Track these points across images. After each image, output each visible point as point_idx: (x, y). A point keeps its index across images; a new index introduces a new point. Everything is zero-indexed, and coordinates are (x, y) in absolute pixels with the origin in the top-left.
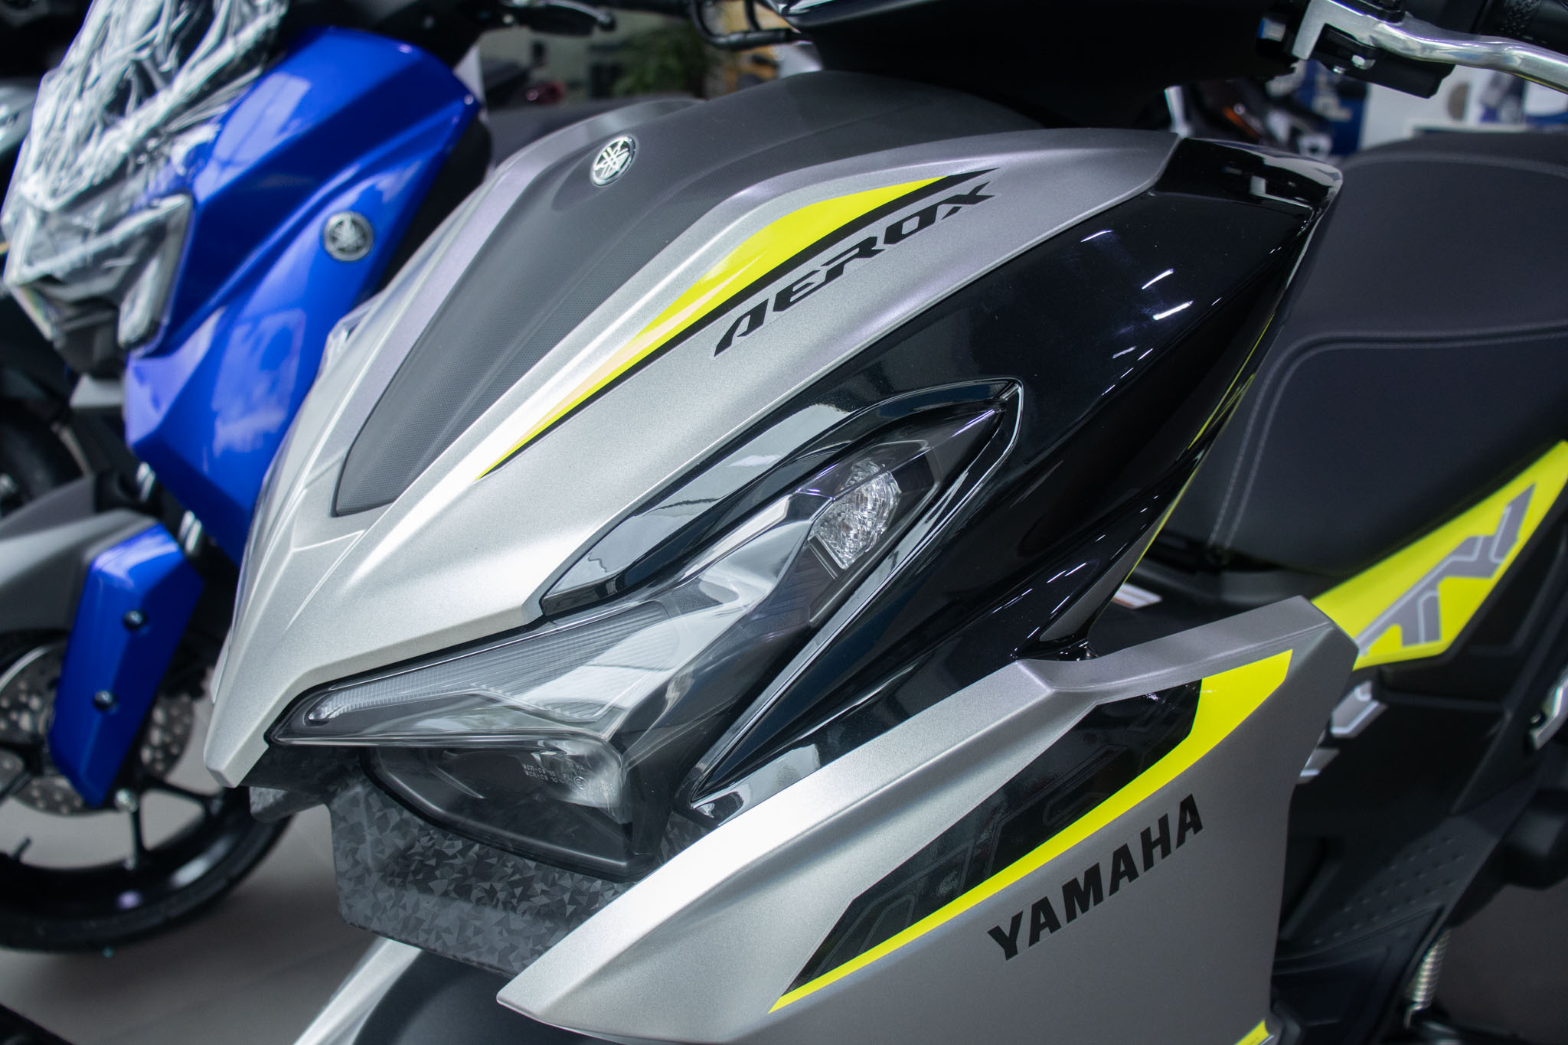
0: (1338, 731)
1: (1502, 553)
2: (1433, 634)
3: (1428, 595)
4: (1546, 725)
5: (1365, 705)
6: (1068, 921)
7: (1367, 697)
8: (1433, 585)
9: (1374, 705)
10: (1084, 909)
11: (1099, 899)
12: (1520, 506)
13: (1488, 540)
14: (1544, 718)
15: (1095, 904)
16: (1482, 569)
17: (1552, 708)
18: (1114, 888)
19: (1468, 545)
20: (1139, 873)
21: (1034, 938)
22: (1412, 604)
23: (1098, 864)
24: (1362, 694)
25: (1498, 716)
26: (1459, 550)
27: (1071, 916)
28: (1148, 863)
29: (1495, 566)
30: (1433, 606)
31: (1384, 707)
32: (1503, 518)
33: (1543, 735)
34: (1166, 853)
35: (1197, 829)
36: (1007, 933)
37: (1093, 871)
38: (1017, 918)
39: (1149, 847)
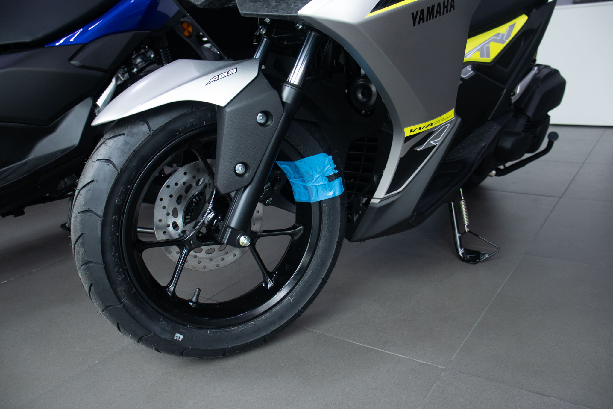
0: (462, 76)
1: (507, 38)
2: (488, 56)
3: (486, 45)
4: (515, 96)
5: (470, 71)
6: (426, 21)
7: (470, 69)
8: (488, 43)
9: (472, 72)
10: (430, 19)
11: (433, 18)
12: (512, 27)
13: (503, 35)
14: (514, 94)
16: (502, 42)
17: (517, 90)
18: (436, 17)
19: (498, 35)
20: (441, 15)
21: (419, 23)
22: (483, 47)
24: (469, 68)
25: (503, 89)
26: (495, 36)
28: (443, 14)
29: (505, 41)
31: (474, 73)
32: (507, 30)
33: (514, 99)
34: (447, 12)
35: (454, 9)
36: (415, 16)
37: (433, 6)
38: (417, 12)
39: (444, 7)
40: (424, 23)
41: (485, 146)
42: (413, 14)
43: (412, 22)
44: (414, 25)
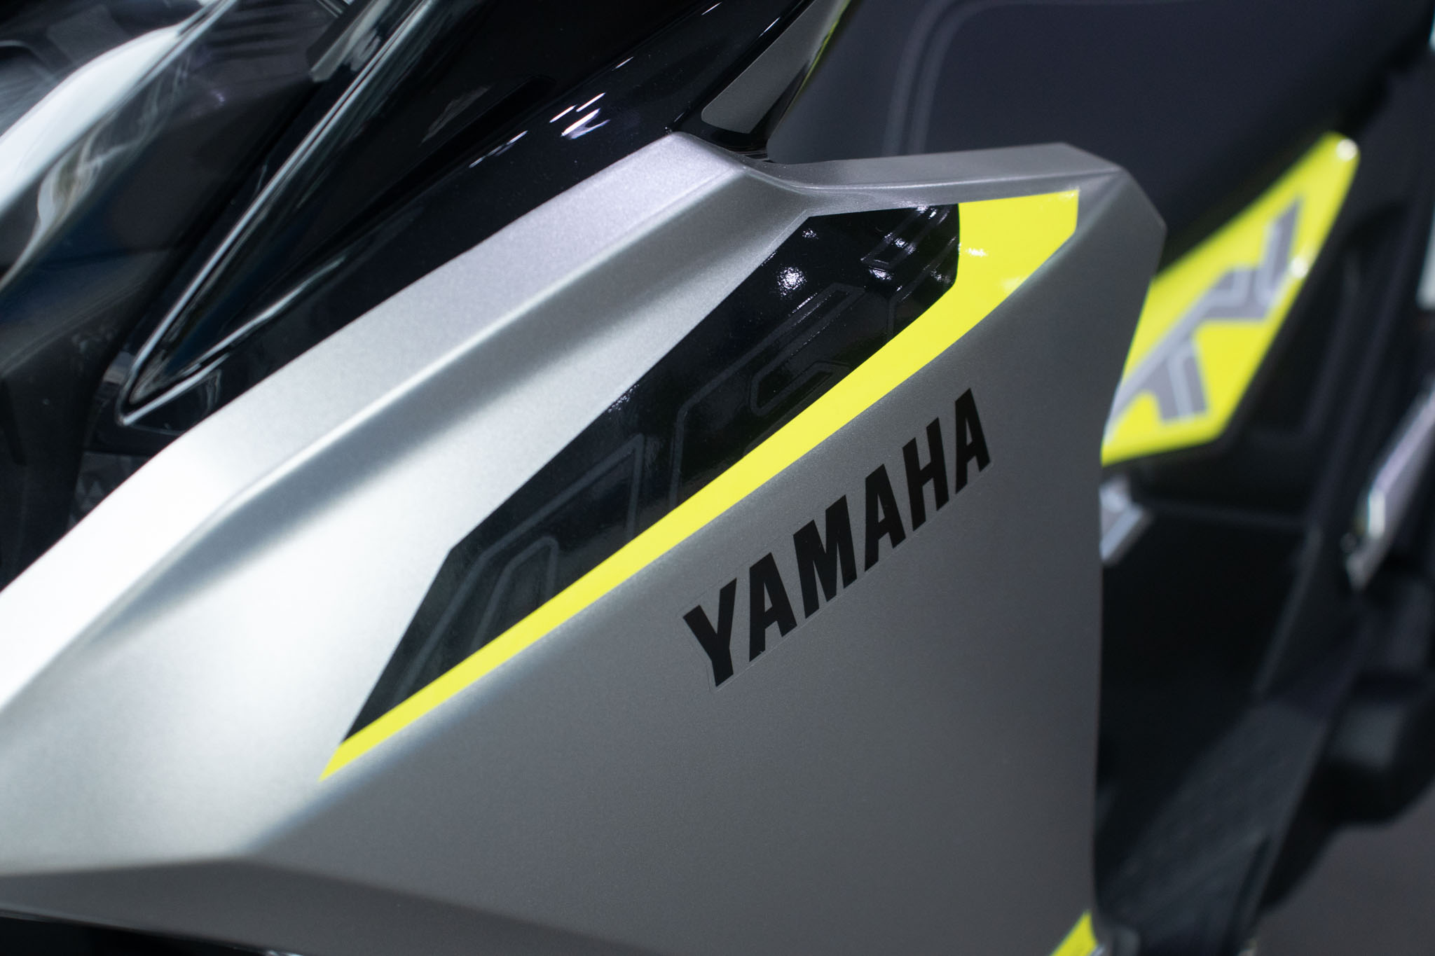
2: (1199, 404)
3: (1182, 356)
6: (807, 615)
7: (1125, 502)
8: (1188, 337)
9: (1134, 513)
10: (830, 593)
11: (850, 577)
12: (1288, 224)
13: (1253, 275)
14: (1358, 540)
15: (845, 584)
16: (1249, 309)
18: (871, 559)
19: (1227, 281)
20: (906, 532)
21: (757, 646)
23: (844, 499)
26: (1214, 289)
27: (811, 606)
28: (919, 517)
29: (1269, 303)
30: (1192, 370)
31: (1147, 518)
32: (1265, 244)
33: (1360, 566)
34: (942, 499)
35: (984, 461)
36: (714, 624)
37: (838, 513)
38: (728, 594)
39: (916, 478)
40: (794, 631)
41: (1262, 849)
42: (696, 619)
43: (704, 663)
44: (723, 670)
